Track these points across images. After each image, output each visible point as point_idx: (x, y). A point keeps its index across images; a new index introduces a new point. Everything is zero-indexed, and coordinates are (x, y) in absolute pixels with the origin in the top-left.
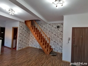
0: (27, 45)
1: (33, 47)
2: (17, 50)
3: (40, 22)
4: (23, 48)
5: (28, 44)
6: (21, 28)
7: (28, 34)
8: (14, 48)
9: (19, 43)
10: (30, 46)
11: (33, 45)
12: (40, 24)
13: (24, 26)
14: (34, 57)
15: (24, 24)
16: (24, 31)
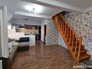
0: (56, 43)
1: (62, 45)
2: (46, 45)
3: (70, 13)
4: (52, 44)
5: (57, 41)
6: (49, 25)
7: (56, 31)
8: (45, 43)
9: (48, 39)
10: (59, 44)
11: (62, 44)
12: (71, 16)
13: (52, 23)
14: (55, 56)
15: (52, 21)
16: (52, 27)
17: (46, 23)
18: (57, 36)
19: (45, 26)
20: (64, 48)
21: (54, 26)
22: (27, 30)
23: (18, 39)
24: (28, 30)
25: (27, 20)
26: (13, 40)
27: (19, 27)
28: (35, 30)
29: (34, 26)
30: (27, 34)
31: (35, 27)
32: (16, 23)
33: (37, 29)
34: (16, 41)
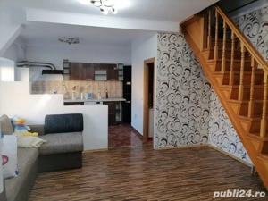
0: (197, 138)
1: (226, 150)
2: (155, 148)
4: (179, 145)
5: (203, 133)
6: (164, 61)
7: (199, 85)
8: (151, 139)
9: (161, 124)
10: (213, 143)
11: (225, 142)
13: (180, 49)
16: (179, 70)
17: (153, 50)
18: (205, 106)
19: (150, 67)
20: (236, 161)
21: (188, 65)
22: (73, 83)
23: (41, 121)
24: (78, 84)
25: (72, 41)
26: (21, 126)
27: (44, 72)
28: (108, 83)
29: (102, 66)
30: (73, 100)
31: (105, 72)
32: (32, 58)
33: (117, 80)
34: (33, 129)
